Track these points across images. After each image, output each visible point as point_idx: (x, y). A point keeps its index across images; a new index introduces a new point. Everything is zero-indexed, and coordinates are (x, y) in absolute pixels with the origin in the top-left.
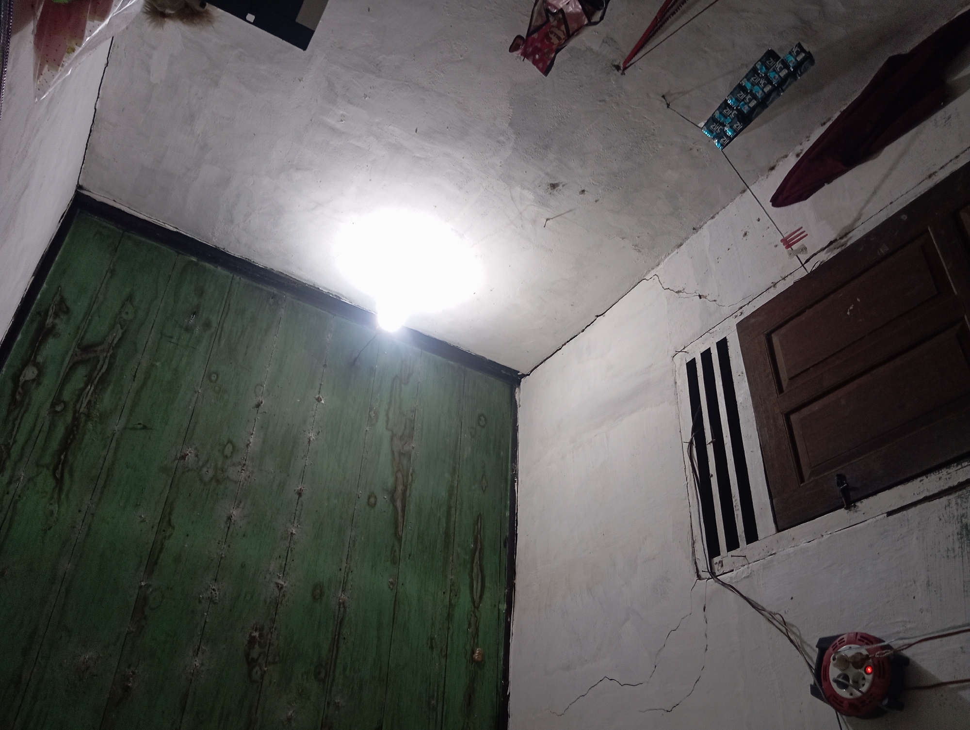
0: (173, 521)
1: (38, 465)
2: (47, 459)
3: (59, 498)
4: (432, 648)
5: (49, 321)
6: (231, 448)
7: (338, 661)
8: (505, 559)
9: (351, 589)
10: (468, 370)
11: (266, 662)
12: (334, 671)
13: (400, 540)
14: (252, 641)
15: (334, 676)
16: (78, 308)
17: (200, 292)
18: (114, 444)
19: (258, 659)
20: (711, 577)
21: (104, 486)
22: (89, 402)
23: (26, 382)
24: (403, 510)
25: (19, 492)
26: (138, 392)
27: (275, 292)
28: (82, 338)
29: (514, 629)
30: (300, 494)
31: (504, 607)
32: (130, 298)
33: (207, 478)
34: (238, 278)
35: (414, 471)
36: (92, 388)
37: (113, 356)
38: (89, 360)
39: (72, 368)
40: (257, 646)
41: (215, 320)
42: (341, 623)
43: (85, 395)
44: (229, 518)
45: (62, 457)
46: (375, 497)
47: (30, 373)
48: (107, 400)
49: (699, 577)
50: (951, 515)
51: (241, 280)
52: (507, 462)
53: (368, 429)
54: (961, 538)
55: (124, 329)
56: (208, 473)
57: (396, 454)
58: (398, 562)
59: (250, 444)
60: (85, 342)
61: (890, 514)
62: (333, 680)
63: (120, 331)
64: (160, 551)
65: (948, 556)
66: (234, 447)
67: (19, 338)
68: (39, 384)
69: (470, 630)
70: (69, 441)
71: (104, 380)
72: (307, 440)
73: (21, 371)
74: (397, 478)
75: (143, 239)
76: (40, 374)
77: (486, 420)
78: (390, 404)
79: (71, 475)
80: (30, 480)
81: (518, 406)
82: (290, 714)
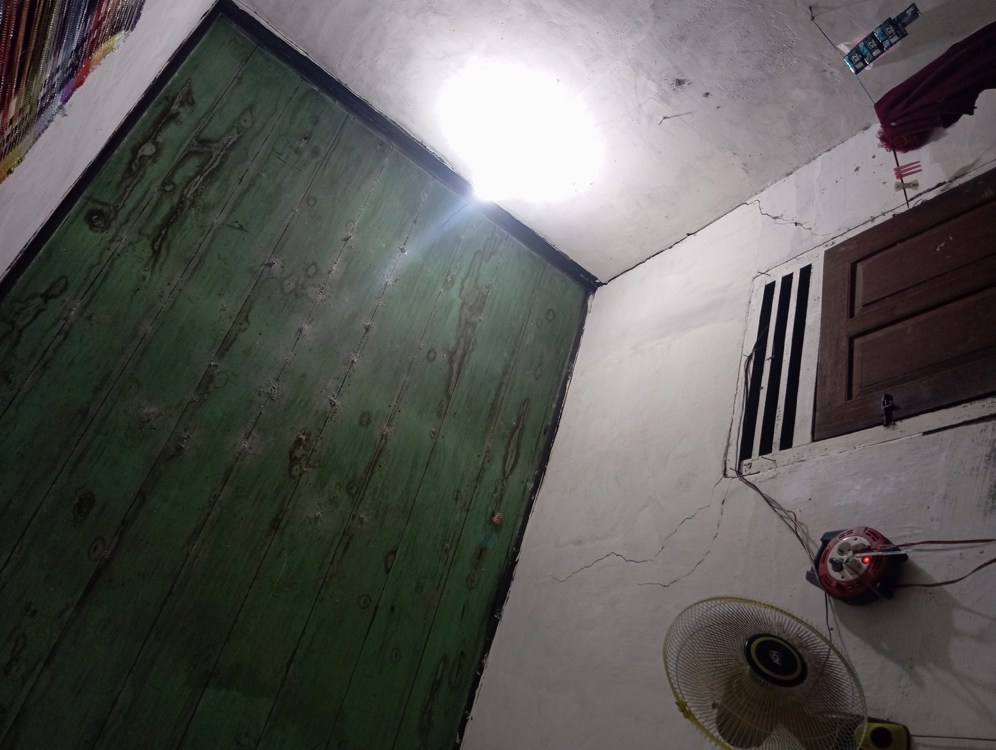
0: (250, 318)
1: (140, 232)
2: (149, 230)
3: (153, 267)
4: (457, 499)
5: (175, 107)
6: (314, 269)
7: (371, 483)
8: (542, 443)
9: (395, 426)
10: (549, 265)
11: (307, 464)
12: (365, 490)
13: (449, 398)
14: (299, 441)
15: (364, 494)
16: (203, 103)
17: (316, 121)
18: (210, 235)
19: (300, 459)
20: (737, 476)
21: (195, 269)
22: (196, 190)
23: (143, 156)
24: (459, 373)
25: (118, 251)
26: (242, 196)
27: (384, 140)
28: (201, 132)
29: (536, 506)
30: (367, 329)
31: (531, 486)
32: (251, 108)
33: (287, 290)
34: (353, 117)
35: (476, 341)
36: (201, 179)
37: (225, 156)
38: (203, 153)
39: (188, 155)
40: (301, 447)
41: (323, 150)
42: (380, 452)
43: (194, 183)
44: (300, 331)
45: (163, 232)
46: (435, 353)
47: (148, 149)
48: (212, 194)
49: (725, 475)
50: (985, 439)
51: (354, 120)
52: (565, 360)
53: (442, 290)
54: (989, 460)
55: (239, 136)
56: (290, 286)
57: (463, 322)
58: (443, 415)
59: (332, 272)
60: (202, 136)
61: (925, 433)
62: (362, 499)
63: (236, 136)
64: (234, 340)
65: (971, 474)
66: (317, 270)
67: (144, 115)
68: (155, 161)
69: (495, 495)
70: (172, 220)
71: (213, 175)
72: (383, 284)
73: (141, 145)
74: (458, 343)
75: (274, 57)
76: (158, 153)
77: (554, 315)
78: (467, 275)
79: (168, 251)
80: (130, 243)
81: (588, 312)
82: (318, 514)
